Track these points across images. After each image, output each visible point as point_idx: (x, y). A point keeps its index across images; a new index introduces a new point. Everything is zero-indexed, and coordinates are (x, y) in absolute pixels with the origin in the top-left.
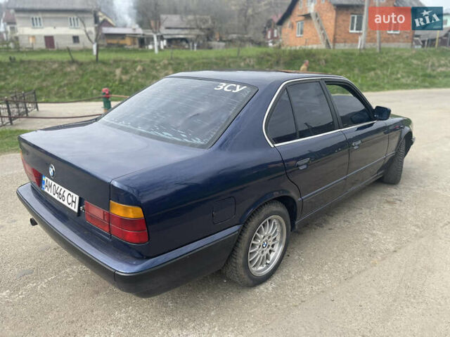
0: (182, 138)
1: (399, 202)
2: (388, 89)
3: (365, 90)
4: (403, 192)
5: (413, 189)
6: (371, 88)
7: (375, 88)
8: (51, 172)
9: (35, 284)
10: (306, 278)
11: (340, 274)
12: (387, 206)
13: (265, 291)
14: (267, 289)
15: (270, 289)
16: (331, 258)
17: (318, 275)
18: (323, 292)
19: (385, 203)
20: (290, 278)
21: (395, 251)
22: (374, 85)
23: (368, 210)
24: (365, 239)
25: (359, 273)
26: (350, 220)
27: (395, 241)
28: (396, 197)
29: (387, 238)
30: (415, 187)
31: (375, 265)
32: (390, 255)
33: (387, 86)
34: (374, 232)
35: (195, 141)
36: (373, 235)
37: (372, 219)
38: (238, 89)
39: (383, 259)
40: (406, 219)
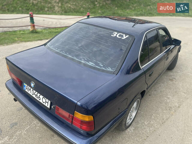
0: (101, 67)
1: (174, 80)
2: (156, 16)
3: (146, 15)
4: (175, 74)
5: (178, 72)
6: (148, 14)
7: (150, 15)
8: (32, 85)
9: (20, 132)
10: (146, 123)
11: (160, 121)
12: (170, 82)
13: (130, 131)
14: (131, 130)
15: (132, 130)
16: (154, 112)
17: (150, 121)
18: (155, 131)
19: (169, 80)
20: (139, 124)
21: (179, 107)
22: (150, 13)
23: (163, 84)
24: (166, 101)
25: (167, 119)
26: (157, 90)
27: (178, 101)
28: (173, 77)
29: (174, 100)
30: (179, 71)
31: (172, 115)
32: (177, 109)
33: (155, 14)
34: (168, 96)
35: (108, 70)
36: (168, 98)
37: (166, 89)
38: (124, 37)
39: (175, 111)
40: (180, 89)
